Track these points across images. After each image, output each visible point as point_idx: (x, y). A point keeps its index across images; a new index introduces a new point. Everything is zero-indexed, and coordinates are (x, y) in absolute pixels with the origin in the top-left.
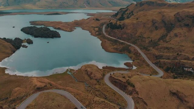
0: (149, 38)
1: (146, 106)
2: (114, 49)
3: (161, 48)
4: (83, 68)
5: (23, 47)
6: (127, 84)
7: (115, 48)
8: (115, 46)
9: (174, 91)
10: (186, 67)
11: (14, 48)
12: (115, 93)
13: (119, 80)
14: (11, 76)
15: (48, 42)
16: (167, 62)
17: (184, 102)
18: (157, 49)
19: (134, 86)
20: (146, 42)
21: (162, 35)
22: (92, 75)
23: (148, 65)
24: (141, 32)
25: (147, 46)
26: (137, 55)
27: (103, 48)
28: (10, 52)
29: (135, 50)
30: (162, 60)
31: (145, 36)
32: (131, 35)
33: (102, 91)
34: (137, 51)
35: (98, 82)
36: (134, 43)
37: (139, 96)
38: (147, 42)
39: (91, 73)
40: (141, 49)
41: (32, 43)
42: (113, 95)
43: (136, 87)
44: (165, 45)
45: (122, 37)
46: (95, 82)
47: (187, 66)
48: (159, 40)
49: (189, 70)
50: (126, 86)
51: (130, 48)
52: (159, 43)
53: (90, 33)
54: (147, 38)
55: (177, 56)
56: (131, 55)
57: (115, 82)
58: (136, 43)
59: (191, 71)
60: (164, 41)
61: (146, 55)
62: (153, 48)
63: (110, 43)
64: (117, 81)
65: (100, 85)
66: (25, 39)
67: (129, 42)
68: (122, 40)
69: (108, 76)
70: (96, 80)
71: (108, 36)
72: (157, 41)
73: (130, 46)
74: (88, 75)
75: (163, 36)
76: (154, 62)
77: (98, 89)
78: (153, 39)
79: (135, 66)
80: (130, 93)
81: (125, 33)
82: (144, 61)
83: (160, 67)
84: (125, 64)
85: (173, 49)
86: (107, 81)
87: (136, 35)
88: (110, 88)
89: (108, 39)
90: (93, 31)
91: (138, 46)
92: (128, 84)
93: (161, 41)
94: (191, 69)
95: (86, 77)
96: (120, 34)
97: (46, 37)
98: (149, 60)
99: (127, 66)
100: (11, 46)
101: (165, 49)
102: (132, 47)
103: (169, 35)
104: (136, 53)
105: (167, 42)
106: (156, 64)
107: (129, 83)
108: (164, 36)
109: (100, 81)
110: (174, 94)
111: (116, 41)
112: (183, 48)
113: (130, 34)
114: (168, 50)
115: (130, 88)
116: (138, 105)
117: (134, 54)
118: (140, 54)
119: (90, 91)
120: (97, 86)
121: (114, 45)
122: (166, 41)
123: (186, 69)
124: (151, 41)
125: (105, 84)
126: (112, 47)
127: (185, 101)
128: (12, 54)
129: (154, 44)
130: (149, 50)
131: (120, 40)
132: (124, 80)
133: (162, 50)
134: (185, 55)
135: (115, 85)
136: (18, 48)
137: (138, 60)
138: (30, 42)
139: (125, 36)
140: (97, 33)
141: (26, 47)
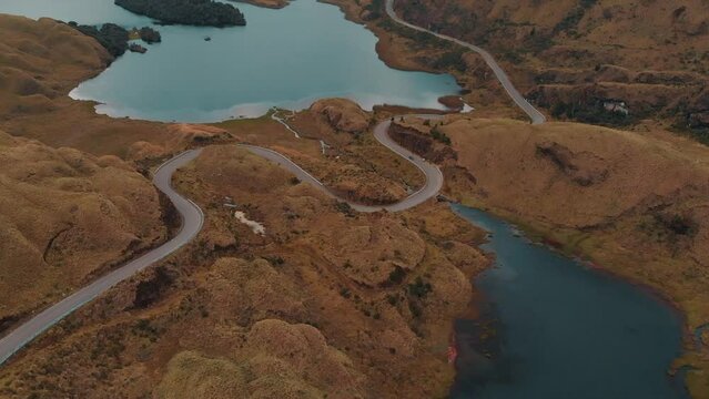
0: (527, 24)
1: (472, 184)
2: (417, 59)
3: (558, 54)
4: (316, 107)
5: (132, 51)
6: (431, 138)
7: (419, 58)
8: (421, 53)
9: (547, 146)
10: (610, 101)
11: (107, 53)
12: (397, 161)
13: (413, 130)
14: (113, 120)
15: (208, 39)
16: (561, 89)
17: (567, 169)
18: (545, 59)
19: (448, 141)
20: (518, 38)
21: (566, 16)
22: (342, 122)
23: (509, 102)
24: (506, 7)
25: (518, 51)
26: (483, 74)
27: (380, 58)
28: (98, 62)
29: (478, 60)
30: (548, 87)
31: (516, 18)
32: (472, 15)
33: (365, 157)
34: (485, 63)
35: (357, 137)
36: (481, 42)
37: (459, 163)
38: (519, 36)
39: (339, 117)
40: (497, 58)
41: (159, 41)
42: (394, 165)
43: (453, 143)
44: (572, 44)
45: (447, 24)
46: (348, 138)
47: (611, 96)
48: (556, 30)
49: (617, 108)
50: (429, 143)
51: (464, 54)
52: (553, 40)
53: (343, 14)
54: (522, 25)
55: (594, 75)
56: (465, 77)
57: (403, 136)
58: (486, 41)
59: (621, 109)
60: (569, 34)
61: (509, 75)
62: (535, 55)
63: (407, 43)
64: (408, 132)
65: (359, 144)
66: (135, 29)
67: (465, 41)
68: (445, 34)
69: (385, 124)
70: (352, 132)
71: (401, 22)
72: (549, 32)
73: (467, 49)
74: (329, 121)
75: (568, 19)
76: (526, 94)
77: (355, 153)
78: (537, 29)
79: (470, 104)
80: (437, 160)
81: (456, 9)
82: (500, 91)
83: (541, 106)
84: (441, 101)
85: (591, 55)
86: (380, 134)
87: (489, 16)
88: (388, 150)
89: (402, 32)
90: (354, 8)
91: (490, 51)
92: (435, 138)
93: (562, 33)
94: (623, 104)
95: (325, 128)
96: (441, 15)
97: (198, 25)
98: (516, 88)
99: (447, 105)
100: (98, 45)
101: (568, 57)
102: (473, 52)
103: (587, 16)
104: (479, 69)
105: (579, 37)
106: (531, 97)
107: (438, 136)
108: (573, 17)
109: (361, 136)
110: (546, 152)
111: (424, 38)
112: (621, 53)
113: (470, 14)
114: (578, 58)
115: (439, 147)
116: (451, 184)
117: (475, 74)
118: (491, 71)
119: (334, 156)
120: (353, 148)
121: (417, 51)
122: (575, 33)
123: (610, 107)
124: (532, 33)
125: (376, 142)
126: (411, 55)
127: (571, 167)
128: (103, 68)
129: (539, 42)
130: (520, 61)
131: (439, 33)
132: (425, 130)
133: (558, 59)
134: (616, 70)
135: (402, 145)
136: (118, 52)
137: (482, 91)
138: (152, 38)
139: (454, 19)
140: (367, 12)
141: (143, 51)
